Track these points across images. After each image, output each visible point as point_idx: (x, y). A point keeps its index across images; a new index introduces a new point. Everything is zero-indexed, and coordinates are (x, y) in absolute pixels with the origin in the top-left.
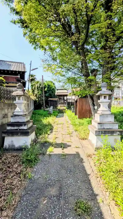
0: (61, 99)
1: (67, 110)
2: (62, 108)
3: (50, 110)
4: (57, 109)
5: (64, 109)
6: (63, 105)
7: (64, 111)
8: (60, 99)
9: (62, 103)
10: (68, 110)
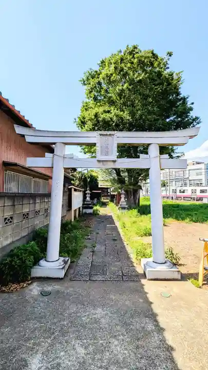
1: (110, 202)
2: (105, 201)
4: (100, 201)
7: (107, 204)
8: (103, 191)
9: (105, 196)
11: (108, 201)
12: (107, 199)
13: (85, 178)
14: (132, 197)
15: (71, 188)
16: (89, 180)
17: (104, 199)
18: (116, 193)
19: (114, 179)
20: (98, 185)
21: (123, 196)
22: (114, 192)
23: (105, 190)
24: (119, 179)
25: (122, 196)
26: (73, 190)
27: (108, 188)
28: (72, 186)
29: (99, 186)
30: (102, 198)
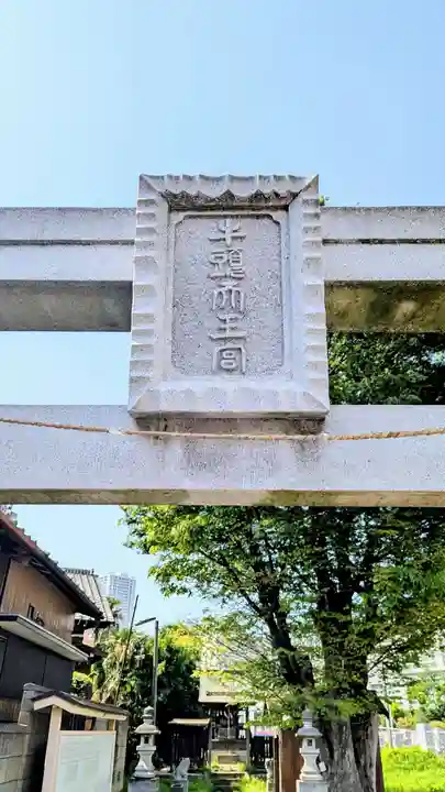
0: (222, 721)
1: (247, 776)
2: (226, 768)
3: (179, 778)
4: (206, 774)
5: (235, 776)
6: (229, 753)
7: (237, 784)
8: (218, 722)
9: (226, 744)
10: (254, 779)
11: (238, 768)
12: (237, 759)
13: (149, 659)
14: (350, 753)
15: (49, 710)
16: (160, 668)
17: (220, 758)
18: (273, 731)
19: (263, 665)
20: (196, 694)
21: (309, 752)
22: (265, 723)
23: (225, 713)
24: (284, 659)
25: (304, 749)
26: (56, 721)
27: (235, 708)
28: (53, 701)
29: (203, 698)
30: (215, 754)
